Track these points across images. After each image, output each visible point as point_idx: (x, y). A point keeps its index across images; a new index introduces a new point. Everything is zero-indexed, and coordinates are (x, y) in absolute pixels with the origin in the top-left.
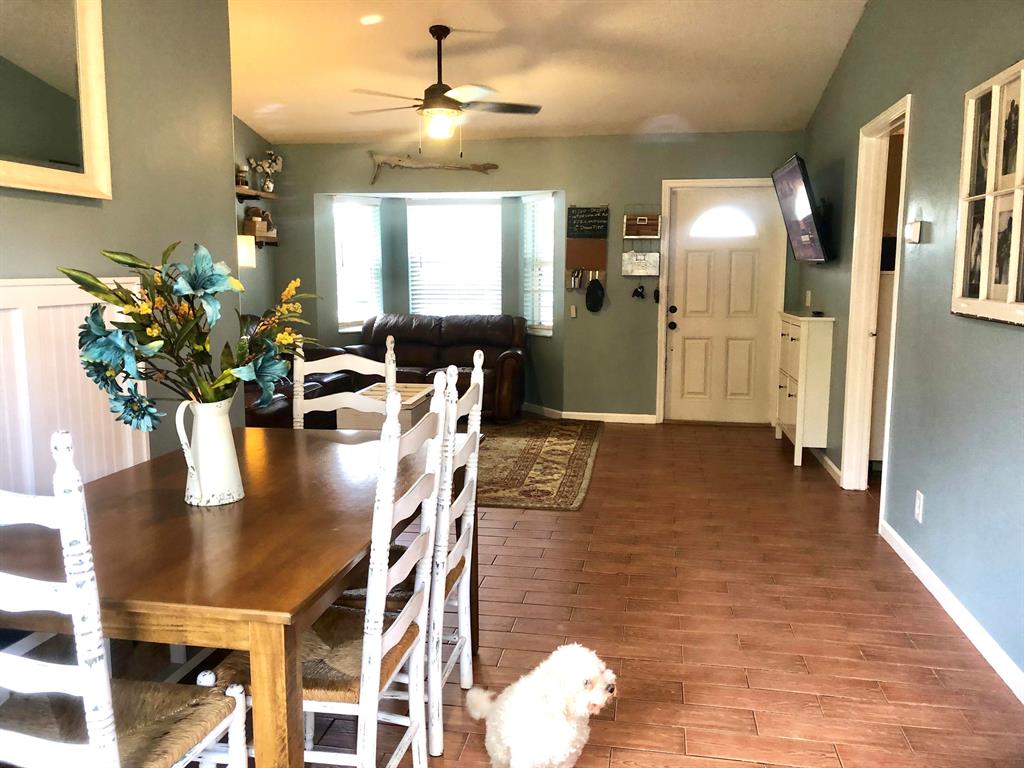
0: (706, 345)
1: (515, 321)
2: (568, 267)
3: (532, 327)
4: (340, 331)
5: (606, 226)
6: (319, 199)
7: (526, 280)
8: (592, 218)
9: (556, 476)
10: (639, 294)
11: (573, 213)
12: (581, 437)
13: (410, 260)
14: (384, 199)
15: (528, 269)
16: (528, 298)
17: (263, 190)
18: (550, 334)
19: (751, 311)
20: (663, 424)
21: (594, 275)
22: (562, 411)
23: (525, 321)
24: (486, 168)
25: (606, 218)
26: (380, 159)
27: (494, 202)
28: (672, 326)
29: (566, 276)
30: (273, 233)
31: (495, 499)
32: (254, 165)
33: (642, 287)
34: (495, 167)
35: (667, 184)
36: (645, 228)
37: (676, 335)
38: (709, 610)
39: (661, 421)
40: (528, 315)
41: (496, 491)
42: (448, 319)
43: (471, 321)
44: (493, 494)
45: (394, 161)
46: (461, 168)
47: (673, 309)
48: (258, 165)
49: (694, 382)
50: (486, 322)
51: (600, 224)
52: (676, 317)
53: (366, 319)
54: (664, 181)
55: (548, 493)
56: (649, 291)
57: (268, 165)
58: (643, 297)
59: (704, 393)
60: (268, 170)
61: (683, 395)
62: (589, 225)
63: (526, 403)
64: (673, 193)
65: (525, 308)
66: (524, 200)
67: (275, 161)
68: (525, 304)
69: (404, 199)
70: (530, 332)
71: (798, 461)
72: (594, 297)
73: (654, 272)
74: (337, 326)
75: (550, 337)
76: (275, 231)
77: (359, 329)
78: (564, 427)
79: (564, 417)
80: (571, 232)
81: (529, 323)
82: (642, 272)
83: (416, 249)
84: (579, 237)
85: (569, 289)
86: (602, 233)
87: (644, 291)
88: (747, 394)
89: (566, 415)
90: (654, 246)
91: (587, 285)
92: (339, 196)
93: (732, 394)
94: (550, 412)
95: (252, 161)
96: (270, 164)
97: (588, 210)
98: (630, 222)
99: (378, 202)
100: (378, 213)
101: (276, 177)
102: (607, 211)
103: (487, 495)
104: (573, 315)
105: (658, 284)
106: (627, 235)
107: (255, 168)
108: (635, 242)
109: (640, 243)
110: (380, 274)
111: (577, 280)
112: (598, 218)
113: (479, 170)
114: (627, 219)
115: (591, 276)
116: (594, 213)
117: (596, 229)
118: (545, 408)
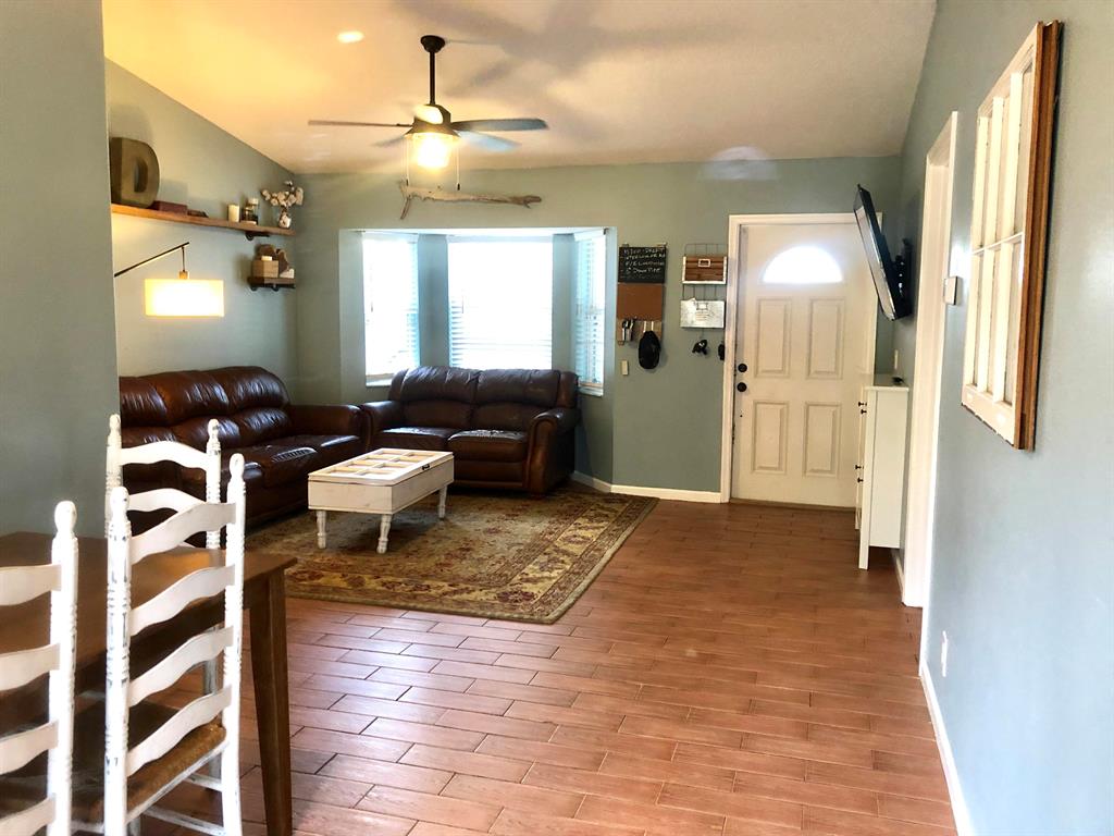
0: (782, 411)
1: (562, 376)
2: (619, 316)
3: (584, 385)
4: (368, 384)
5: (663, 269)
6: (344, 235)
7: (579, 329)
8: (646, 260)
9: (554, 574)
10: (701, 348)
11: (625, 254)
12: (618, 520)
13: (451, 305)
14: (421, 235)
15: (582, 317)
16: (581, 350)
17: (279, 226)
18: (600, 393)
19: (836, 371)
20: (729, 503)
21: (648, 327)
22: (611, 483)
23: (572, 377)
24: (527, 201)
25: (664, 260)
26: (409, 190)
27: (544, 239)
28: (742, 387)
29: (617, 327)
30: (290, 274)
31: (462, 603)
32: (268, 197)
33: (705, 342)
34: (537, 199)
35: (735, 220)
36: (708, 270)
37: (746, 399)
38: (628, 787)
39: (727, 500)
40: (580, 371)
41: (469, 592)
42: (487, 373)
43: (511, 376)
44: (465, 596)
45: (424, 193)
46: (499, 201)
47: (743, 368)
48: (272, 197)
49: (768, 454)
50: (527, 377)
51: (658, 267)
52: (746, 378)
53: (396, 372)
54: (731, 217)
55: (532, 596)
56: (713, 346)
57: (284, 197)
58: (705, 353)
59: (779, 468)
60: (284, 203)
61: (754, 469)
62: (645, 267)
63: (575, 472)
64: (742, 230)
65: (578, 362)
66: (577, 237)
67: (294, 193)
68: (578, 357)
69: (444, 236)
70: (582, 390)
71: (863, 563)
72: (650, 352)
73: (720, 325)
74: (364, 378)
75: (600, 397)
76: (292, 271)
77: (388, 382)
78: (606, 506)
79: (611, 491)
80: (623, 276)
81: (581, 379)
82: (703, 324)
83: (458, 292)
84: (631, 281)
85: (621, 343)
86: (660, 278)
87: (706, 346)
88: (830, 472)
89: (616, 489)
90: (718, 294)
91: (640, 337)
92: (369, 231)
93: (813, 471)
94: (600, 484)
95: (265, 193)
96: (287, 197)
97: (642, 251)
98: (690, 265)
99: (416, 238)
100: (416, 251)
101: (294, 211)
102: (665, 251)
103: (456, 597)
104: (625, 371)
105: (724, 338)
106: (686, 279)
107: (269, 201)
108: (697, 289)
109: (702, 289)
110: (417, 321)
111: (628, 332)
112: (654, 260)
113: (519, 204)
114: (687, 262)
115: (645, 327)
116: (650, 254)
117: (652, 273)
118: (595, 479)
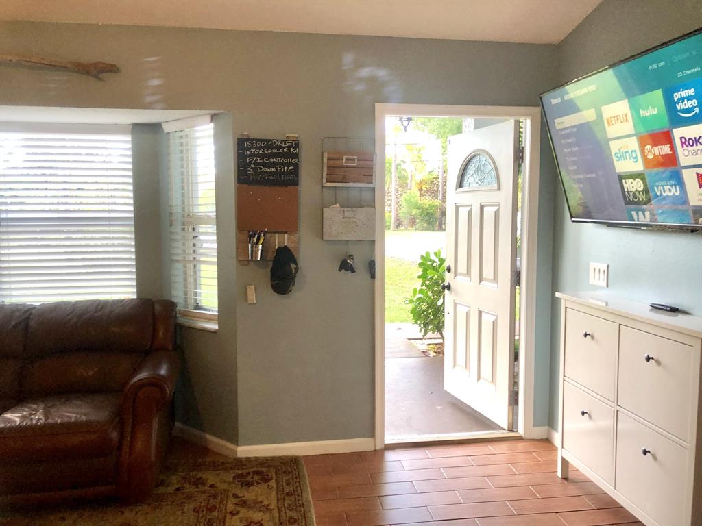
1: (157, 307)
2: (240, 227)
3: (185, 314)
5: (296, 166)
7: (176, 244)
8: (274, 155)
11: (242, 144)
15: (177, 228)
16: (178, 269)
18: (214, 326)
21: (280, 241)
22: (236, 444)
23: (170, 306)
24: (98, 70)
25: (296, 156)
29: (239, 242)
33: (351, 257)
34: (112, 69)
35: (382, 110)
36: (354, 170)
40: (177, 296)
51: (289, 165)
54: (378, 105)
56: (361, 261)
58: (353, 271)
62: (273, 165)
65: (174, 286)
66: (167, 128)
68: (174, 279)
70: (181, 320)
72: (282, 272)
73: (369, 236)
75: (215, 332)
79: (239, 455)
80: (244, 177)
81: (180, 307)
82: (351, 236)
84: (255, 183)
85: (244, 261)
86: (291, 179)
87: (354, 262)
89: (245, 451)
90: (365, 199)
91: (271, 256)
94: (215, 441)
97: (269, 143)
98: (332, 162)
102: (297, 146)
104: (250, 299)
105: (373, 251)
106: (328, 181)
109: (345, 193)
111: (256, 248)
112: (284, 155)
113: (88, 73)
114: (329, 159)
115: (278, 241)
116: (279, 148)
117: (281, 173)
118: (209, 437)
